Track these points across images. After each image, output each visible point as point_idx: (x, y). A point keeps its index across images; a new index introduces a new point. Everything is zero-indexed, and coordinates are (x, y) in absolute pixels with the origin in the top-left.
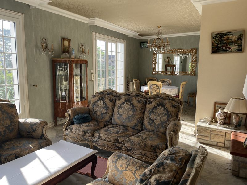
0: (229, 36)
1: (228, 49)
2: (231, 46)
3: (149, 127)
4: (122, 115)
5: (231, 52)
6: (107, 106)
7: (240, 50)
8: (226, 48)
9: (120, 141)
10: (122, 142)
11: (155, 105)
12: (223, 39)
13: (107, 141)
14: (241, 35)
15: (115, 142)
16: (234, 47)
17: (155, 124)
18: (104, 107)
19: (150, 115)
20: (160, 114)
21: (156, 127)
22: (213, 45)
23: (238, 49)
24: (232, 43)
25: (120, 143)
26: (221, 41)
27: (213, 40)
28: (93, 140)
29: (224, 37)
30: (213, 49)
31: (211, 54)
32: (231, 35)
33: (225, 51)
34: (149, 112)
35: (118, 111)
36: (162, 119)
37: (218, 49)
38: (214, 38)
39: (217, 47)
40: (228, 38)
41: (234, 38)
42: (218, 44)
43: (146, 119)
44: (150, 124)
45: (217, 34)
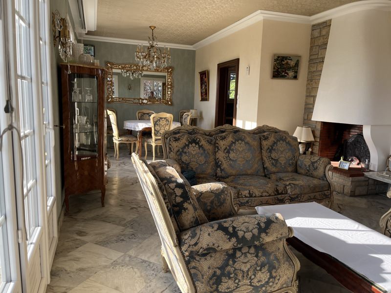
0: (288, 61)
1: (286, 75)
2: (289, 72)
3: (274, 169)
4: (236, 160)
5: (288, 79)
6: (206, 152)
7: (295, 77)
8: (285, 73)
9: (280, 191)
10: (283, 192)
11: (274, 140)
12: (283, 63)
13: (266, 196)
14: (298, 61)
15: (275, 195)
16: (291, 74)
17: (281, 164)
18: (202, 154)
19: (270, 153)
20: (283, 151)
21: (283, 167)
22: (274, 68)
23: (294, 75)
24: (290, 68)
25: (282, 193)
26: (281, 65)
27: (275, 63)
28: (241, 203)
29: (284, 61)
30: (274, 74)
31: (272, 79)
32: (290, 60)
33: (283, 77)
34: (268, 151)
35: (229, 156)
36: (287, 156)
37: (278, 74)
38: (276, 60)
39: (277, 71)
40: (287, 63)
41: (292, 63)
42: (279, 68)
43: (266, 161)
44: (275, 166)
45: (278, 57)
